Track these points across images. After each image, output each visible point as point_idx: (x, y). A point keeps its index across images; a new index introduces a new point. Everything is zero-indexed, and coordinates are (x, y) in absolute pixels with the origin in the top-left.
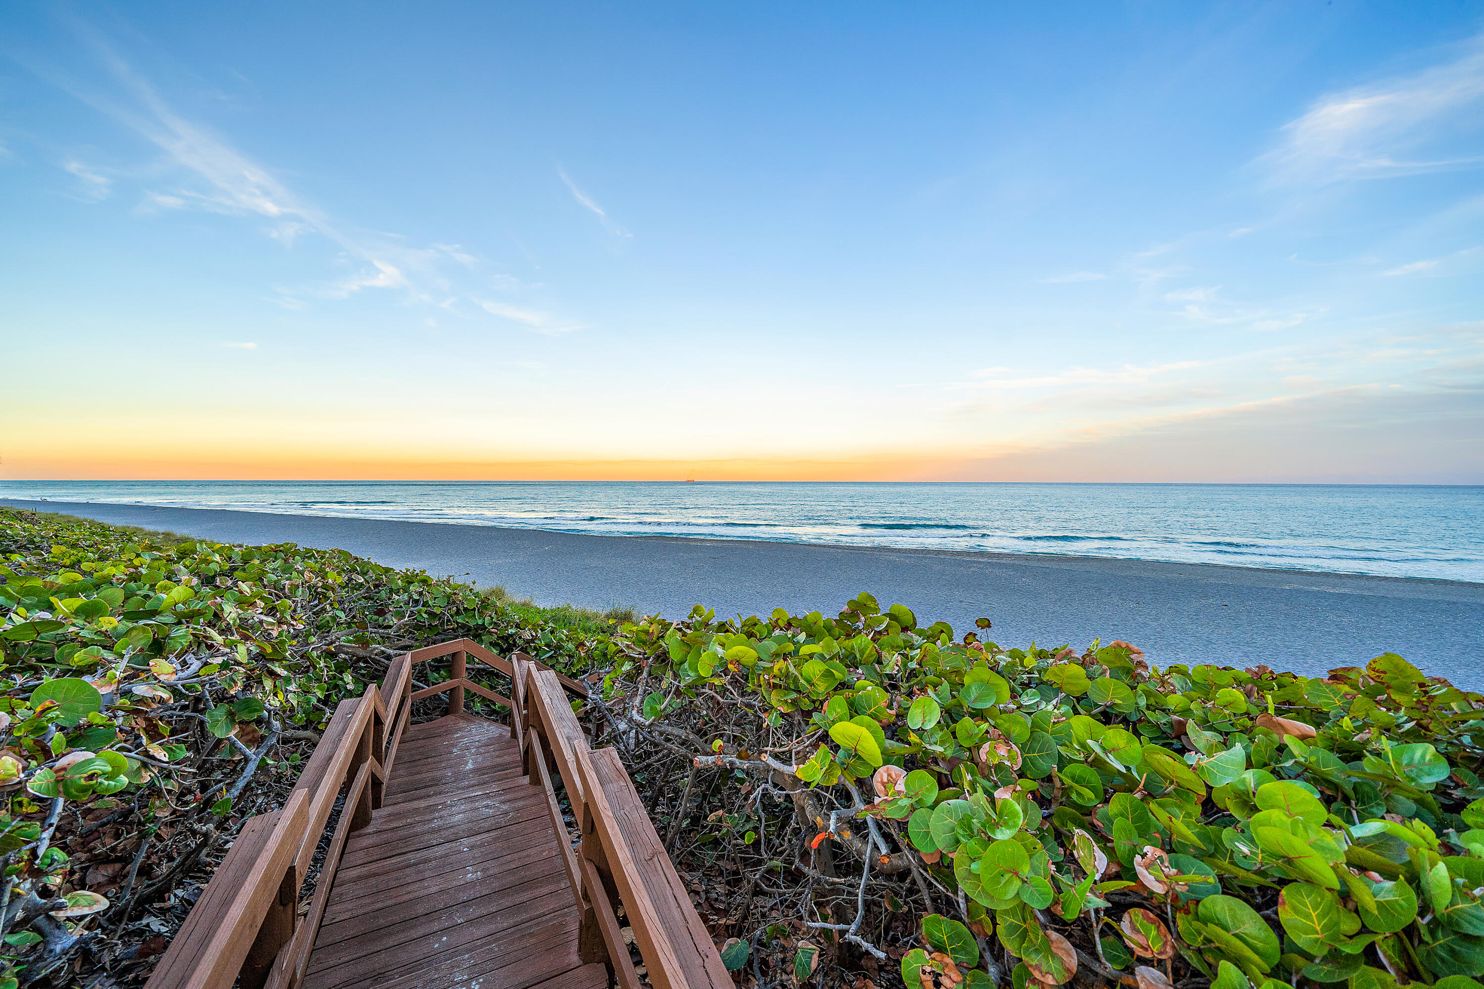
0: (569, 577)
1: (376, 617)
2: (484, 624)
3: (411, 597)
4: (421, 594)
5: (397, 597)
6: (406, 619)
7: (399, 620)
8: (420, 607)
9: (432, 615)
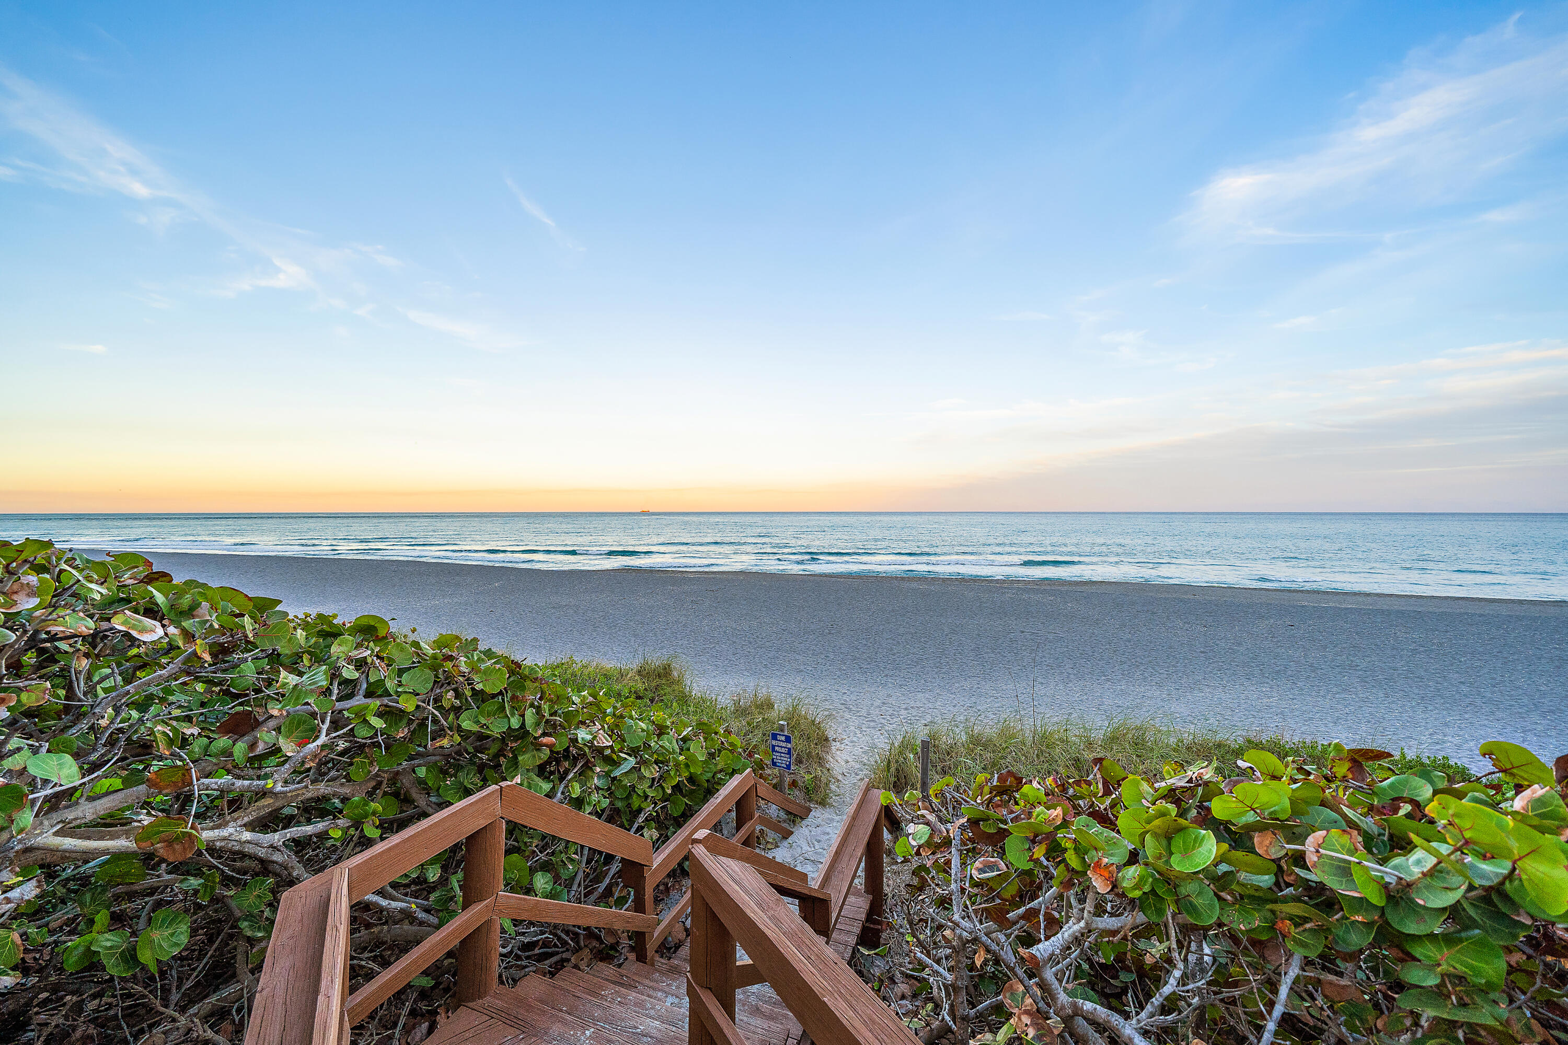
0: (534, 618)
1: (223, 742)
2: (523, 725)
3: (334, 675)
4: (361, 664)
5: (292, 679)
6: (323, 739)
7: (302, 743)
8: (358, 700)
9: (391, 714)
